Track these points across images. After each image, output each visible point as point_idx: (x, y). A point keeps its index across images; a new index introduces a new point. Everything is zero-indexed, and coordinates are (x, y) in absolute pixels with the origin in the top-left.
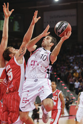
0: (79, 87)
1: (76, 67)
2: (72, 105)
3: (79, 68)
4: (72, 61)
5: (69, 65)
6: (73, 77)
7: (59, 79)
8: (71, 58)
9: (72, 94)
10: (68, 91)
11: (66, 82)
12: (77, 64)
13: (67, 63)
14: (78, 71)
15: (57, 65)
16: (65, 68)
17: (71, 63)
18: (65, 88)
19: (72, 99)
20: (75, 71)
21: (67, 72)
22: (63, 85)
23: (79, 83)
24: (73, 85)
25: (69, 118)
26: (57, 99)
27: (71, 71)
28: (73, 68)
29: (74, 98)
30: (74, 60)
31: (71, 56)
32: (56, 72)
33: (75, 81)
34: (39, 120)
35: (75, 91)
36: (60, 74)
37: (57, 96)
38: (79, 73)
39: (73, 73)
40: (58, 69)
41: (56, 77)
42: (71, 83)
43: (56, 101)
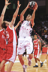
0: (47, 38)
1: (45, 27)
2: (44, 47)
3: (47, 28)
4: (43, 24)
5: (42, 26)
6: (44, 32)
7: (36, 33)
8: (43, 22)
9: (43, 41)
10: (42, 40)
11: (41, 35)
12: (46, 26)
13: (41, 25)
14: (46, 29)
15: (36, 26)
16: (40, 27)
17: (43, 25)
18: (40, 38)
19: (44, 44)
20: (45, 29)
21: (41, 30)
22: (39, 36)
23: (47, 36)
24: (44, 37)
25: (42, 54)
26: (38, 44)
27: (43, 29)
28: (44, 28)
29: (44, 43)
30: (44, 23)
31: (43, 21)
32: (35, 30)
33: (45, 34)
34: (27, 55)
35: (45, 40)
36: (37, 31)
37: (37, 42)
38: (47, 31)
39: (44, 30)
40: (36, 28)
41: (35, 33)
42: (43, 35)
43: (37, 45)
